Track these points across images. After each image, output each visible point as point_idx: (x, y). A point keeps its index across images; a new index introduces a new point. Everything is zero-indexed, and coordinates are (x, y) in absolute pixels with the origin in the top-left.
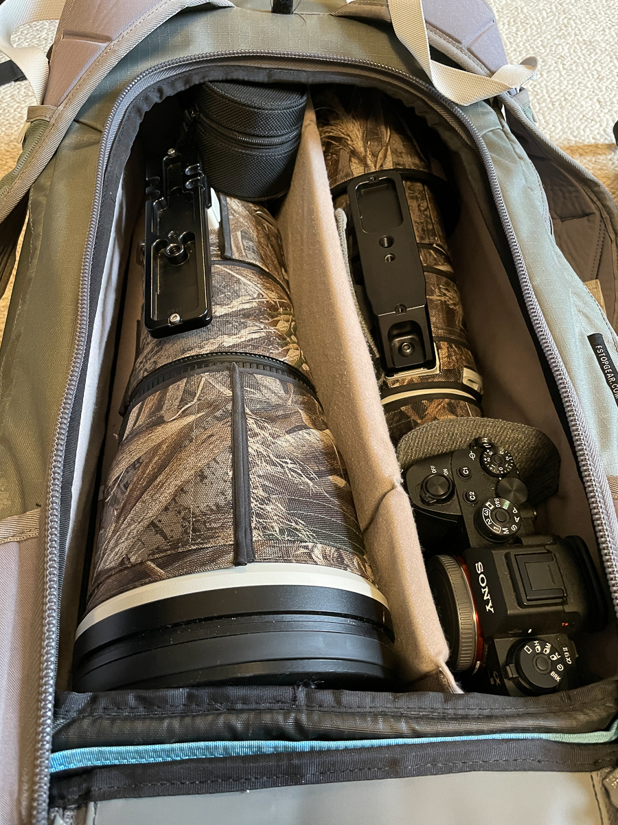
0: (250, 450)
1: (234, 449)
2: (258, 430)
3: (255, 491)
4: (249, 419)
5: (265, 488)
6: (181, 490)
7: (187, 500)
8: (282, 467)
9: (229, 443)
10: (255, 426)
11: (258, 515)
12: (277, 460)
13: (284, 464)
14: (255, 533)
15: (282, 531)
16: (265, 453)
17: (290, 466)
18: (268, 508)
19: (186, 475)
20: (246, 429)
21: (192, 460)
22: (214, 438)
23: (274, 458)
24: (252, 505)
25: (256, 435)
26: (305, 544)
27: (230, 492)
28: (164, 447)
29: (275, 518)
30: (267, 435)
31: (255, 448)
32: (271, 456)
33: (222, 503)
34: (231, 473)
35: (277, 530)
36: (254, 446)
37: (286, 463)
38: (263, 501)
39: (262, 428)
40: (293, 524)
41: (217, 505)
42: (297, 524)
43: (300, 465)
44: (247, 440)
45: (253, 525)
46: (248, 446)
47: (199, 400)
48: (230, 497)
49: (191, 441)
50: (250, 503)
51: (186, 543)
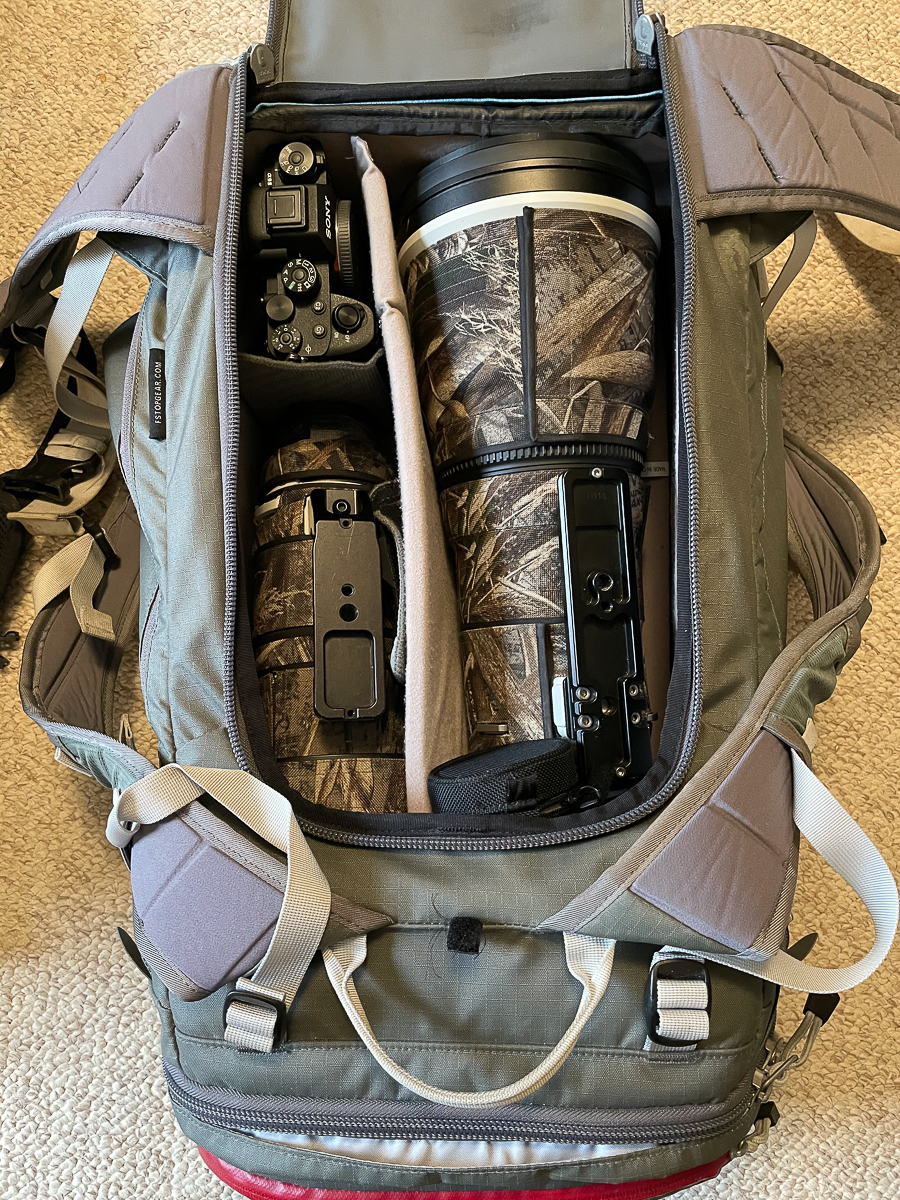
0: (519, 333)
1: (534, 327)
2: (512, 356)
3: (515, 288)
4: (520, 370)
5: (506, 293)
6: (582, 291)
7: (575, 281)
8: (489, 321)
9: (539, 334)
10: (514, 361)
11: (511, 263)
12: (493, 327)
13: (487, 324)
14: (516, 245)
15: (493, 251)
16: (505, 331)
17: (482, 325)
18: (504, 274)
19: (576, 305)
20: (523, 357)
21: (573, 321)
22: (553, 340)
23: (497, 328)
24: (518, 273)
25: (513, 351)
26: (474, 247)
27: (537, 281)
29: (498, 265)
30: (503, 353)
31: (514, 335)
32: (499, 330)
33: (544, 270)
34: (537, 301)
35: (497, 253)
36: (515, 338)
37: (485, 327)
38: (508, 278)
39: (508, 361)
40: (481, 263)
41: (549, 269)
42: (479, 265)
43: (472, 332)
44: (522, 343)
45: (517, 254)
46: (521, 336)
47: (569, 400)
48: (537, 275)
49: (574, 341)
50: (519, 276)
51: (573, 237)
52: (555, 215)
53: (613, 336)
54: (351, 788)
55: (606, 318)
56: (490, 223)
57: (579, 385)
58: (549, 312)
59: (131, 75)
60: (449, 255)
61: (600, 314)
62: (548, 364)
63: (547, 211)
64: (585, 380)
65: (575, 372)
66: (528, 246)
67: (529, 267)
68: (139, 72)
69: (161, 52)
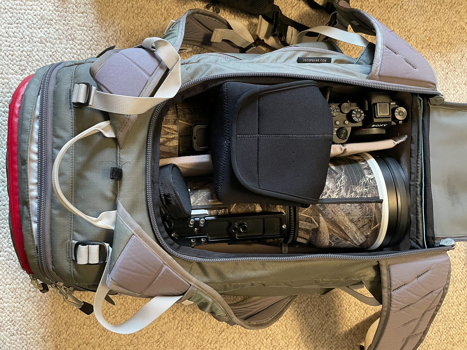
0: (336, 198)
1: (338, 203)
2: (328, 195)
3: (353, 196)
4: (322, 198)
5: (351, 193)
6: (352, 221)
7: (356, 218)
8: (341, 186)
9: (336, 205)
10: (326, 196)
11: (362, 195)
12: (338, 188)
13: (340, 186)
14: (369, 196)
15: (367, 188)
16: (337, 193)
17: (339, 184)
18: (358, 192)
19: (346, 219)
20: (327, 199)
21: (341, 217)
22: (333, 210)
23: (338, 189)
24: (358, 197)
25: (329, 195)
26: (368, 181)
27: (355, 204)
28: (331, 227)
29: (361, 190)
30: (329, 191)
31: (335, 196)
32: (337, 190)
33: (360, 207)
34: (348, 204)
35: (366, 189)
36: (334, 196)
37: (338, 185)
38: (357, 194)
39: (326, 193)
40: (362, 184)
41: (360, 209)
42: (362, 183)
43: (337, 180)
44: (332, 199)
45: (366, 197)
46: (335, 199)
47: (311, 216)
48: (357, 204)
49: (333, 218)
50: (357, 198)
51: (372, 218)
52: (380, 211)
53: (334, 232)
54: (167, 138)
55: (342, 230)
56: (377, 187)
57: (317, 220)
58: (344, 209)
59: (431, 50)
60: (366, 172)
61: (343, 228)
62: (325, 208)
63: (381, 208)
64: (319, 222)
65: (322, 219)
66: (368, 201)
67: (361, 202)
68: (432, 53)
69: (439, 61)
